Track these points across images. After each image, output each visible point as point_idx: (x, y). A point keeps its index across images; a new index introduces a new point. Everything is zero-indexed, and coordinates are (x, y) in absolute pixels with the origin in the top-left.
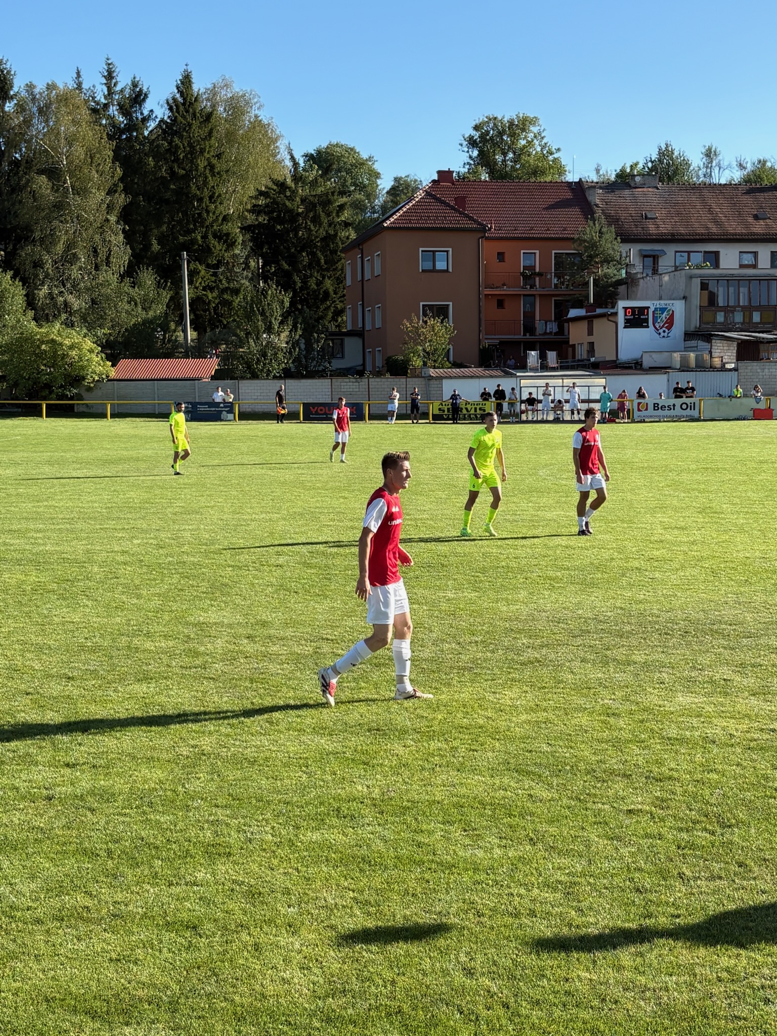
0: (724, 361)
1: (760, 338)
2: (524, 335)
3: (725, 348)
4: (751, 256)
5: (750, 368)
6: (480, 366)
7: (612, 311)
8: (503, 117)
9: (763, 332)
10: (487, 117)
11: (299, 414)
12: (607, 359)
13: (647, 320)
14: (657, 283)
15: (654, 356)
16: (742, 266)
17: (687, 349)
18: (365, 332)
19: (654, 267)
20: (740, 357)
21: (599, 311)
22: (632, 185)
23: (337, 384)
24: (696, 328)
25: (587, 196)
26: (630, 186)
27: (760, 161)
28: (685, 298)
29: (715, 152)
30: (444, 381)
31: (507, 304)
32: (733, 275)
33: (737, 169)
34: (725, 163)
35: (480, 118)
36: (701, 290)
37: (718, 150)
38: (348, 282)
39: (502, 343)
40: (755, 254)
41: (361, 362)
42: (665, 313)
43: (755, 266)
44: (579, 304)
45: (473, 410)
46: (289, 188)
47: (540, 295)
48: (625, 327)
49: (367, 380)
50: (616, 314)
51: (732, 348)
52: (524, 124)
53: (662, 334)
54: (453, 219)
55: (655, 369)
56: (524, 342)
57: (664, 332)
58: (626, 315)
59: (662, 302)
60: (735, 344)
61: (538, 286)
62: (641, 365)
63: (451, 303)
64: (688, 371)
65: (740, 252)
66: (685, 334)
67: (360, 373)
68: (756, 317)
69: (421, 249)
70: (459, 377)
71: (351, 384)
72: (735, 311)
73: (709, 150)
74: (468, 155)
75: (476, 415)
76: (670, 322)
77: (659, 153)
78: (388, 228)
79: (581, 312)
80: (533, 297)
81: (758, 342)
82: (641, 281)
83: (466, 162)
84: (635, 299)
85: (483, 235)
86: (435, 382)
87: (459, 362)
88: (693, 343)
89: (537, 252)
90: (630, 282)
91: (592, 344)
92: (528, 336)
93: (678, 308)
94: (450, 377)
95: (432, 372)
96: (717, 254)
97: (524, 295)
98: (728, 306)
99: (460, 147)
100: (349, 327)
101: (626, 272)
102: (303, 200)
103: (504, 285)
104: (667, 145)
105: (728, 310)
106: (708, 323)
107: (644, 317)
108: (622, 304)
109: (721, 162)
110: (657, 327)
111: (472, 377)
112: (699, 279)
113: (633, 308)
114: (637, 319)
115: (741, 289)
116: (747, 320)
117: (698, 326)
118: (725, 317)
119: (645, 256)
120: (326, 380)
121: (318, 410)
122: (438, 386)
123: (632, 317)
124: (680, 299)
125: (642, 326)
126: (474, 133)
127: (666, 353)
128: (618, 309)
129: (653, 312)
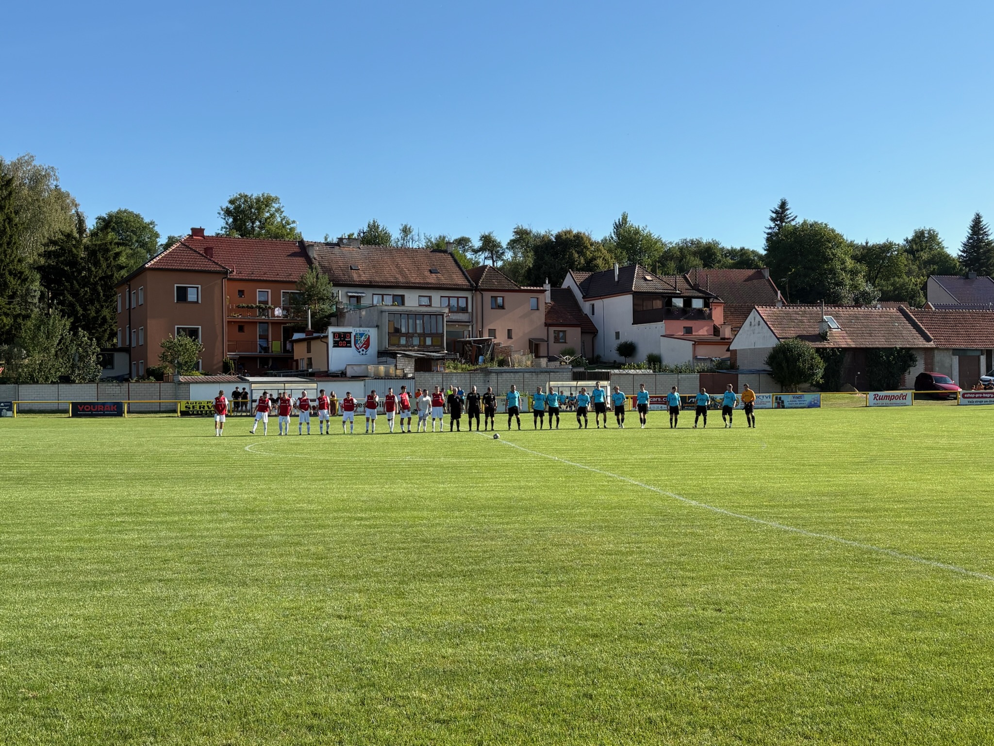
0: (405, 372)
1: (429, 355)
2: (260, 352)
3: (406, 363)
4: (427, 299)
5: (423, 377)
7: (322, 335)
8: (252, 195)
9: (433, 352)
10: (239, 195)
11: (68, 411)
13: (350, 342)
14: (358, 315)
15: (355, 368)
16: (419, 305)
17: (380, 363)
18: (131, 349)
20: (417, 369)
21: (315, 335)
22: (341, 245)
23: (102, 388)
24: (385, 348)
25: (307, 250)
27: (440, 237)
28: (377, 326)
29: (409, 229)
30: (191, 385)
31: (246, 328)
32: (411, 311)
33: (424, 240)
34: (416, 238)
35: (234, 195)
36: (389, 321)
37: (412, 228)
38: (119, 310)
39: (240, 358)
40: (430, 298)
41: (128, 372)
42: (363, 337)
43: (430, 306)
44: (302, 329)
46: (75, 238)
47: (273, 323)
48: (334, 346)
50: (327, 337)
51: (411, 363)
52: (267, 201)
53: (362, 352)
54: (203, 264)
55: (355, 378)
57: (363, 350)
58: (334, 337)
59: (361, 329)
60: (413, 360)
61: (270, 316)
62: (346, 374)
63: (200, 327)
64: (379, 379)
65: (419, 296)
66: (378, 352)
67: (127, 380)
68: (429, 341)
69: (176, 285)
70: (203, 382)
71: (114, 387)
72: (413, 336)
73: (406, 227)
74: (224, 221)
76: (367, 344)
77: (369, 227)
78: (149, 269)
79: (302, 336)
80: (266, 324)
81: (430, 359)
82: (347, 314)
83: (223, 226)
84: (343, 326)
85: (225, 276)
86: (184, 386)
87: (206, 371)
88: (384, 359)
89: (270, 291)
90: (338, 316)
91: (310, 359)
92: (263, 353)
93: (373, 333)
94: (197, 383)
95: (181, 378)
96: (403, 297)
97: (260, 323)
98: (408, 333)
99: (218, 215)
100: (119, 345)
101: (336, 308)
102: (86, 248)
104: (374, 221)
105: (408, 335)
106: (394, 345)
107: (348, 339)
108: (331, 330)
109: (413, 236)
110: (358, 347)
111: (214, 382)
112: (387, 313)
113: (340, 333)
114: (342, 340)
115: (418, 322)
116: (422, 343)
117: (387, 347)
118: (406, 341)
119: (351, 297)
120: (93, 385)
121: (85, 408)
122: (187, 389)
123: (339, 339)
124: (374, 327)
125: (346, 346)
126: (229, 205)
127: (363, 366)
128: (328, 333)
129: (355, 336)
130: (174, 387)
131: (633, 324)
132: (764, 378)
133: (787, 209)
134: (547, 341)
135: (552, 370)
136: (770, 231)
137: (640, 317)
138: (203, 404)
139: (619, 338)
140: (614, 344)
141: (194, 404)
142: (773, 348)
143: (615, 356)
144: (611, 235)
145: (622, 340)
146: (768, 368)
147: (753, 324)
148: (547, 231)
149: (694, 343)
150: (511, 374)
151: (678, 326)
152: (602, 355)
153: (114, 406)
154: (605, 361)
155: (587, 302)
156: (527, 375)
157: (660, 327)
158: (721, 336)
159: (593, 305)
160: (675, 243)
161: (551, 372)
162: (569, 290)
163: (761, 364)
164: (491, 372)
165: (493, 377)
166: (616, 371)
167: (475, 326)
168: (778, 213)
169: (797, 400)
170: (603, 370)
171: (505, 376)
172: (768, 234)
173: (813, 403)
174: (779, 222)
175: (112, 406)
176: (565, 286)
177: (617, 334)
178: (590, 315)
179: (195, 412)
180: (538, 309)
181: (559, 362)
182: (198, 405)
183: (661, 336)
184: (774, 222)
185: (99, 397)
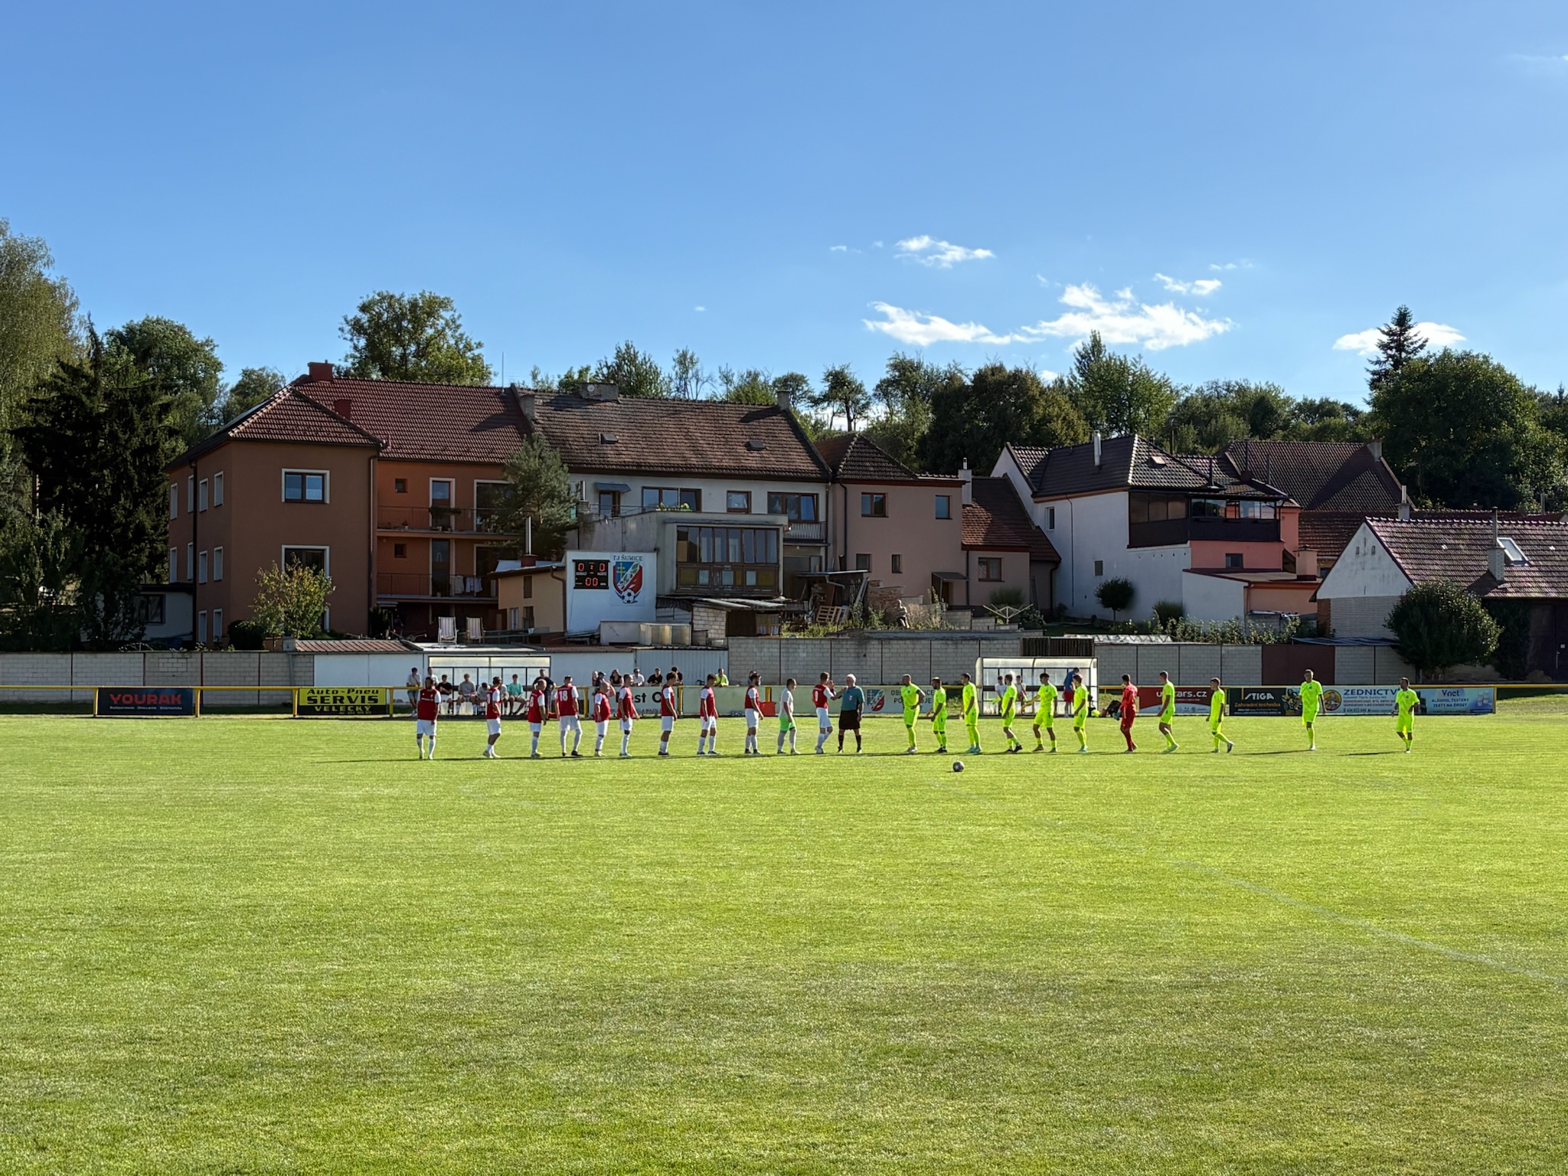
0: (710, 636)
1: (756, 606)
2: (433, 595)
3: (711, 619)
4: (742, 498)
5: (744, 646)
6: (371, 637)
7: (555, 565)
8: (402, 296)
9: (760, 599)
10: (379, 295)
11: (92, 705)
12: (551, 631)
13: (605, 579)
14: (619, 529)
15: (616, 627)
16: (730, 510)
17: (661, 619)
18: (198, 585)
19: (614, 508)
20: (730, 632)
21: (540, 565)
22: (584, 396)
23: (152, 660)
24: (672, 590)
25: (522, 407)
26: (581, 397)
27: (749, 374)
28: (656, 550)
29: (691, 358)
30: (316, 657)
31: (409, 551)
32: (720, 522)
33: (720, 381)
34: (704, 374)
35: (369, 294)
36: (678, 539)
37: (695, 357)
38: (173, 513)
39: (400, 605)
40: (748, 495)
41: (191, 630)
42: (630, 570)
43: (748, 511)
44: (510, 554)
45: (359, 699)
46: (87, 377)
47: (457, 540)
48: (577, 587)
49: (199, 655)
50: (563, 569)
51: (719, 619)
52: (431, 307)
53: (627, 598)
54: (333, 431)
55: (620, 646)
56: (433, 604)
57: (629, 595)
58: (577, 570)
59: (626, 554)
60: (724, 614)
61: (453, 528)
62: (599, 640)
63: (327, 548)
64: (662, 649)
65: (729, 492)
66: (657, 598)
67: (187, 644)
68: (751, 579)
69: (284, 470)
70: (340, 653)
71: (175, 660)
72: (723, 569)
73: (684, 355)
74: (352, 344)
75: (363, 707)
76: (637, 582)
77: (618, 357)
78: (235, 439)
79: (514, 565)
80: (447, 543)
81: (755, 612)
82: (597, 525)
83: (349, 353)
84: (589, 549)
85: (374, 453)
86: (303, 660)
87: (338, 631)
88: (669, 611)
89: (453, 480)
90: (583, 526)
91: (530, 610)
92: (439, 596)
93: (648, 562)
94: (327, 653)
95: (300, 645)
96: (698, 492)
97: (434, 540)
98: (714, 562)
99: (340, 333)
100: (173, 579)
101: (577, 513)
102: (108, 396)
103: (405, 524)
104: (627, 346)
105: (714, 568)
106: (687, 585)
107: (602, 574)
108: (571, 556)
109: (700, 373)
110: (620, 587)
111: (358, 653)
112: (675, 525)
113: (586, 562)
114: (592, 575)
115: (731, 541)
116: (739, 582)
117: (674, 588)
118: (711, 578)
119: (602, 492)
120: (137, 655)
121: (124, 700)
122: (308, 665)
123: (585, 574)
124: (650, 551)
125: (599, 587)
126: (360, 315)
127: (631, 624)
128: (566, 562)
129: (614, 567)
130: (286, 660)
131: (1129, 547)
132: (1386, 655)
133: (1410, 327)
134: (967, 577)
135: (984, 635)
136: (1377, 368)
137: (1141, 535)
138: (340, 694)
139: (1101, 574)
140: (1094, 584)
141: (324, 694)
142: (1402, 597)
143: (1092, 606)
144: (1071, 373)
145: (1110, 575)
146: (1391, 635)
147: (1361, 551)
148: (952, 363)
149: (1246, 584)
150: (908, 642)
151: (1217, 552)
152: (1068, 604)
153: (176, 696)
154: (1074, 615)
155: (1040, 505)
156: (936, 645)
157: (1181, 554)
158: (1299, 572)
159: (1052, 511)
160: (1194, 387)
161: (982, 639)
162: (1005, 480)
163: (1378, 627)
164: (869, 638)
165: (874, 648)
166: (1102, 638)
167: (831, 548)
168: (1394, 334)
169: (1450, 698)
170: (1079, 637)
171: (896, 646)
172: (1374, 373)
173: (1480, 704)
174: (1393, 352)
175: (173, 696)
176: (998, 472)
177: (1099, 567)
178: (1045, 528)
179: (325, 709)
180: (949, 518)
181: (994, 620)
182: (332, 695)
183: (1184, 570)
184: (1386, 352)
185: (146, 679)
